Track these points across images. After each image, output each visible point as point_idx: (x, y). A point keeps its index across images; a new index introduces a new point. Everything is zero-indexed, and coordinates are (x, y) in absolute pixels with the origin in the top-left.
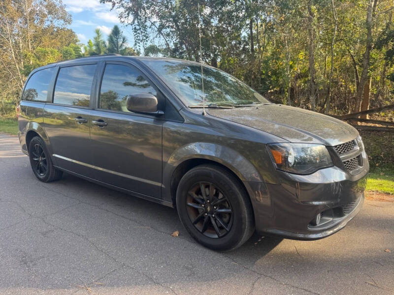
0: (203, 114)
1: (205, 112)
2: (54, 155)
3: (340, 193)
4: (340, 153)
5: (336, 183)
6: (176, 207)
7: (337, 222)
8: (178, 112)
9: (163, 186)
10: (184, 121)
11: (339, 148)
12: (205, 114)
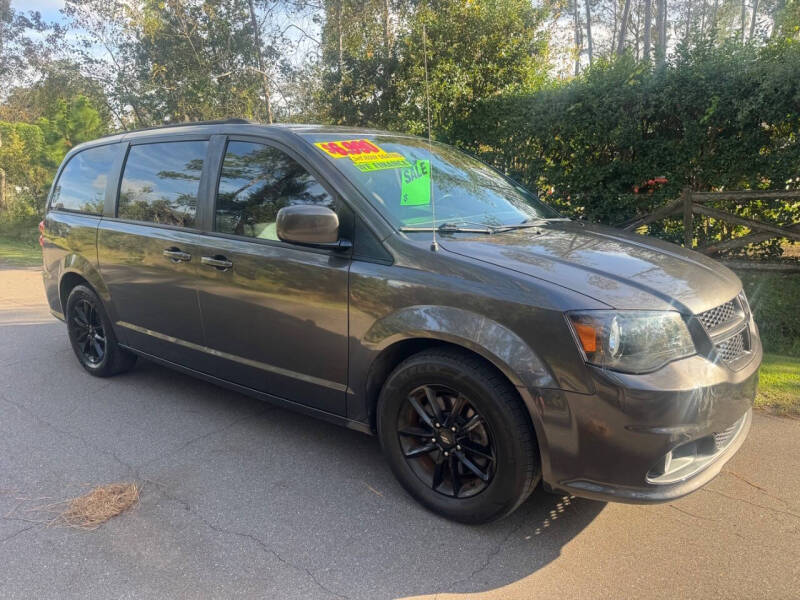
0: (433, 248)
1: (436, 244)
2: (119, 323)
3: (711, 410)
4: (709, 326)
5: (705, 390)
6: (376, 433)
7: (703, 466)
8: (381, 242)
9: (350, 392)
10: (393, 261)
11: (706, 316)
12: (437, 248)
